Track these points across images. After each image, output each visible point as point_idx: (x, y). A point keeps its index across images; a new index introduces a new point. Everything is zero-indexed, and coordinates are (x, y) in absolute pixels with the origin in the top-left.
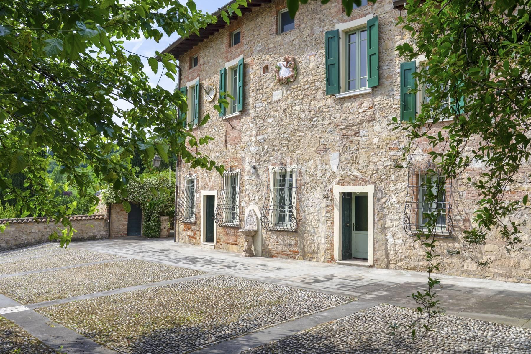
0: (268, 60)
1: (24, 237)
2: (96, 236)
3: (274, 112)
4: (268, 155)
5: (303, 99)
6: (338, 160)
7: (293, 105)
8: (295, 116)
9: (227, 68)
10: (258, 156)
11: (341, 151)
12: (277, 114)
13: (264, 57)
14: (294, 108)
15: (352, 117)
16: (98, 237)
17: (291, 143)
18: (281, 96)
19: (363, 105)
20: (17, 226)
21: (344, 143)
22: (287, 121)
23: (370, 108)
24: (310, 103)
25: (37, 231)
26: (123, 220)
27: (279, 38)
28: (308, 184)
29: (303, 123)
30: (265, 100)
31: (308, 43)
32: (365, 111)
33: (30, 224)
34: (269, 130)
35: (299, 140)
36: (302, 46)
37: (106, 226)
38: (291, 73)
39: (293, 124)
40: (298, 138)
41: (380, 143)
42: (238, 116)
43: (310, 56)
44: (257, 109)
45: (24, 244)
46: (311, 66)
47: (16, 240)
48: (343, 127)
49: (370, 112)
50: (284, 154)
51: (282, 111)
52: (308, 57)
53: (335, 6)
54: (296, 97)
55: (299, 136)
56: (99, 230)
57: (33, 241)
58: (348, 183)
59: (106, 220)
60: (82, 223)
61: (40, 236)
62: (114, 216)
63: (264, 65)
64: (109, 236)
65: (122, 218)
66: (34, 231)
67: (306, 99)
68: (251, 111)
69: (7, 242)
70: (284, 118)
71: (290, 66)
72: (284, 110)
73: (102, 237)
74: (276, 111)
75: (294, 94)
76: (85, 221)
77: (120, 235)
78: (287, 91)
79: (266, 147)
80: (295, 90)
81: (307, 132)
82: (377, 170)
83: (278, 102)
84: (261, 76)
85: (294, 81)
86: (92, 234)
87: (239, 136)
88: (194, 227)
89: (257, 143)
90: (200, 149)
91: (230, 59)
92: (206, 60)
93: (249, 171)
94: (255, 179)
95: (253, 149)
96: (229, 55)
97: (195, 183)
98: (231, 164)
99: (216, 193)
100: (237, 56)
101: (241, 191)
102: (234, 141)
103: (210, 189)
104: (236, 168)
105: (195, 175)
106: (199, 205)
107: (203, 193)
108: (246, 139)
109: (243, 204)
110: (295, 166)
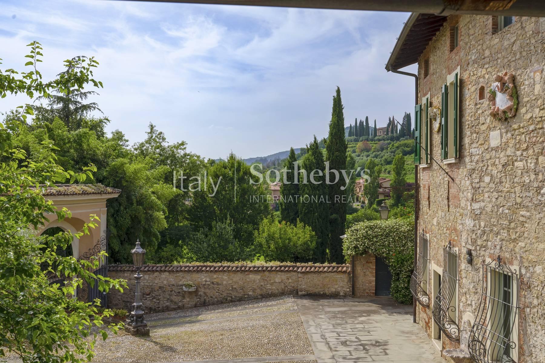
0: (484, 77)
1: (269, 287)
2: (339, 293)
3: (491, 165)
4: (485, 238)
5: (527, 149)
7: (515, 158)
8: (517, 178)
9: (448, 84)
10: (474, 236)
12: (495, 172)
13: (479, 72)
14: (516, 164)
16: (342, 294)
17: (513, 225)
18: (499, 140)
20: (262, 274)
22: (507, 185)
24: (537, 159)
25: (280, 281)
26: (370, 275)
27: (496, 40)
28: (534, 307)
29: (527, 194)
30: (482, 144)
31: (532, 48)
33: (274, 273)
34: (486, 195)
35: (523, 224)
36: (524, 54)
37: (349, 281)
38: (510, 103)
39: (515, 193)
40: (521, 219)
42: (455, 164)
43: (535, 72)
44: (473, 158)
45: (268, 294)
46: (536, 92)
47: (261, 290)
50: (504, 243)
51: (500, 167)
52: (532, 74)
54: (518, 146)
55: (523, 216)
56: (341, 285)
57: (277, 291)
59: (349, 273)
60: (323, 275)
61: (283, 287)
62: (359, 269)
63: (480, 86)
64: (353, 293)
65: (368, 273)
66: (277, 280)
67: (531, 152)
68: (467, 159)
69: (254, 290)
70: (504, 180)
71: (506, 90)
72: (503, 166)
73: (346, 294)
74: (494, 164)
75: (515, 138)
76: (326, 274)
77: (366, 294)
78: (507, 132)
79: (482, 224)
80: (517, 132)
81: (533, 211)
83: (496, 149)
84: (476, 104)
85: (514, 116)
86: (334, 290)
87: (458, 197)
88: (428, 311)
89: (473, 214)
90: (432, 199)
91: (451, 71)
92: (435, 68)
93: (465, 257)
94: (472, 273)
95: (469, 222)
96: (450, 64)
97: (428, 246)
98: (453, 236)
99: (441, 272)
100: (456, 67)
101: (460, 284)
102: (454, 200)
103: (438, 263)
104: (456, 244)
105: (428, 236)
106: (431, 280)
107: (433, 266)
108: (463, 202)
109: (461, 306)
110: (516, 267)
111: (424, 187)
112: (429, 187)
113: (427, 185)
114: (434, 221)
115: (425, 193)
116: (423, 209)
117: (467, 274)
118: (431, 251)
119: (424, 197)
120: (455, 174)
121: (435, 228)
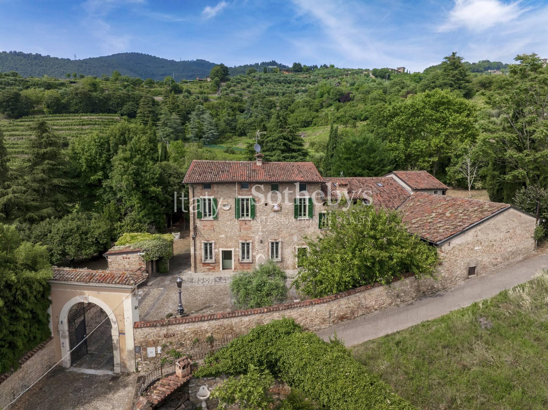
4: (268, 236)
6: (297, 238)
10: (263, 236)
11: (298, 235)
14: (280, 220)
15: (302, 225)
17: (278, 232)
19: (306, 222)
21: (299, 233)
22: (276, 224)
28: (285, 246)
29: (283, 226)
30: (266, 216)
32: (307, 224)
34: (268, 227)
39: (279, 226)
44: (262, 219)
48: (299, 228)
50: (275, 236)
54: (280, 217)
55: (282, 230)
58: (301, 245)
68: (258, 219)
72: (275, 221)
74: (271, 220)
78: (276, 214)
79: (267, 233)
80: (280, 214)
81: (285, 229)
83: (272, 217)
84: (263, 207)
87: (250, 228)
88: (213, 265)
89: (263, 231)
90: (217, 230)
91: (242, 195)
92: (220, 189)
93: (258, 242)
94: (261, 245)
95: (260, 234)
96: (241, 193)
97: (213, 245)
98: (245, 238)
99: (232, 249)
100: (247, 195)
101: (252, 249)
102: (246, 229)
103: (227, 248)
104: (249, 240)
105: (213, 241)
106: (217, 254)
107: (221, 249)
108: (255, 229)
109: (254, 254)
110: (280, 240)
111: (204, 226)
112: (212, 226)
113: (209, 225)
114: (220, 236)
115: (206, 228)
116: (202, 233)
117: (259, 246)
118: (217, 246)
119: (204, 229)
120: (247, 222)
121: (223, 238)
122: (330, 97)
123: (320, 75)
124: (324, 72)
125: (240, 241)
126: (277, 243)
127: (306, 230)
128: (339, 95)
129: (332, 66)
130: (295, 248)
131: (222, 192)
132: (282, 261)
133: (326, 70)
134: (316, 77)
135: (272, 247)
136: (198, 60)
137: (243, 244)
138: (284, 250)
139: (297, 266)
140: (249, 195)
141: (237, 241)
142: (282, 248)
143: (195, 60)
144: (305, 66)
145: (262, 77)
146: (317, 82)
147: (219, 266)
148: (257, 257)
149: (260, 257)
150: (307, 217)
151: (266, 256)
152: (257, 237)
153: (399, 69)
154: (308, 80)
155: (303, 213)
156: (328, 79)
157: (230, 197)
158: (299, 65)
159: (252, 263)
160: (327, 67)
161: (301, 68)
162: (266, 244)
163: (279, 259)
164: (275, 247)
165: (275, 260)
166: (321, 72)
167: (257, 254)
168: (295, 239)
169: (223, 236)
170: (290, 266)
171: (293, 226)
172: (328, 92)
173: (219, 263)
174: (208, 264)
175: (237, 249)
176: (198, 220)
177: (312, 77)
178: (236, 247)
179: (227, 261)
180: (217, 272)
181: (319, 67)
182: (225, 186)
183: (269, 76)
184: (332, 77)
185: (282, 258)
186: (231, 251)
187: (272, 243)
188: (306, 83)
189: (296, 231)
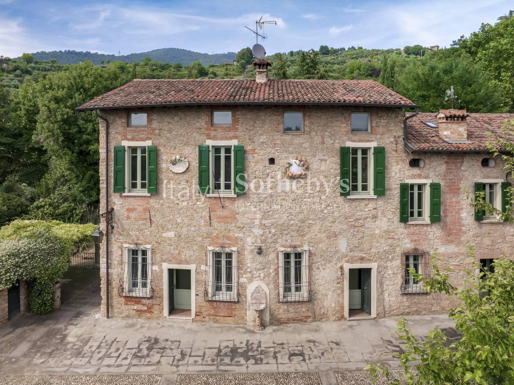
0: (274, 154)
3: (281, 200)
4: (275, 238)
6: (346, 244)
7: (303, 197)
8: (306, 206)
9: (210, 146)
10: (263, 238)
11: (349, 237)
12: (285, 203)
13: (269, 150)
14: (305, 200)
15: (360, 213)
17: (301, 229)
19: (368, 206)
21: (352, 231)
22: (296, 210)
23: (374, 209)
27: (287, 137)
29: (313, 213)
31: (320, 149)
32: (370, 210)
34: (276, 215)
35: (309, 227)
36: (313, 150)
39: (304, 213)
40: (308, 225)
41: (381, 234)
42: (234, 198)
44: (261, 195)
46: (322, 169)
48: (352, 220)
49: (374, 212)
50: (293, 238)
51: (290, 201)
52: (320, 161)
53: (345, 127)
55: (310, 223)
58: (356, 261)
63: (269, 157)
68: (254, 196)
70: (293, 207)
71: (303, 165)
72: (293, 201)
74: (284, 199)
79: (273, 231)
81: (317, 221)
82: (379, 252)
84: (265, 167)
85: (306, 178)
87: (233, 217)
88: (147, 302)
89: (263, 226)
90: (157, 219)
91: (214, 138)
92: (165, 126)
93: (252, 251)
94: (260, 258)
95: (258, 231)
96: (213, 133)
97: (149, 254)
98: (220, 241)
99: (192, 267)
100: (227, 139)
101: (239, 268)
102: (224, 219)
103: (180, 262)
104: (230, 246)
105: (148, 246)
106: (158, 277)
107: (166, 266)
108: (245, 220)
109: (242, 280)
110: (306, 248)
111: (128, 210)
112: (147, 210)
113: (141, 209)
114: (164, 235)
115: (133, 215)
116: (127, 227)
117: (253, 260)
118: (158, 257)
119: (128, 218)
120: (227, 203)
121: (170, 239)
122: (361, 73)
123: (349, 56)
124: (352, 53)
125: (210, 248)
126: (298, 255)
127: (369, 224)
128: (371, 70)
129: (361, 48)
130: (342, 268)
131: (170, 131)
132: (311, 300)
133: (354, 52)
134: (344, 58)
135: (287, 263)
136: (229, 53)
137: (218, 255)
138: (315, 272)
139: (346, 313)
140: (231, 138)
141: (202, 248)
142: (310, 267)
143: (226, 53)
144: (332, 48)
145: (289, 59)
146: (345, 62)
147: (160, 304)
148: (250, 289)
149: (258, 290)
150: (371, 193)
151: (272, 286)
152: (249, 240)
153: (432, 47)
154: (336, 61)
155: (360, 184)
156: (357, 59)
157: (187, 144)
158: (326, 47)
159: (238, 302)
160: (355, 49)
161: (328, 51)
162: (272, 256)
163: (304, 293)
164: (293, 264)
165: (294, 296)
166: (349, 53)
167: (251, 280)
168: (343, 245)
169: (171, 234)
170: (330, 313)
171: (336, 214)
172: (359, 69)
173: (161, 297)
174: (137, 300)
175: (203, 267)
176: (117, 195)
177: (339, 58)
178: (199, 262)
179: (180, 293)
180: (158, 318)
181: (346, 49)
182: (176, 118)
183: (295, 58)
184: (361, 58)
185: (310, 292)
186: (188, 272)
187: (287, 256)
188: (334, 64)
189: (345, 227)
